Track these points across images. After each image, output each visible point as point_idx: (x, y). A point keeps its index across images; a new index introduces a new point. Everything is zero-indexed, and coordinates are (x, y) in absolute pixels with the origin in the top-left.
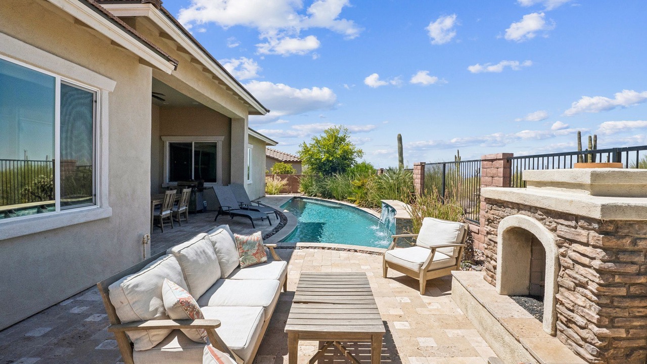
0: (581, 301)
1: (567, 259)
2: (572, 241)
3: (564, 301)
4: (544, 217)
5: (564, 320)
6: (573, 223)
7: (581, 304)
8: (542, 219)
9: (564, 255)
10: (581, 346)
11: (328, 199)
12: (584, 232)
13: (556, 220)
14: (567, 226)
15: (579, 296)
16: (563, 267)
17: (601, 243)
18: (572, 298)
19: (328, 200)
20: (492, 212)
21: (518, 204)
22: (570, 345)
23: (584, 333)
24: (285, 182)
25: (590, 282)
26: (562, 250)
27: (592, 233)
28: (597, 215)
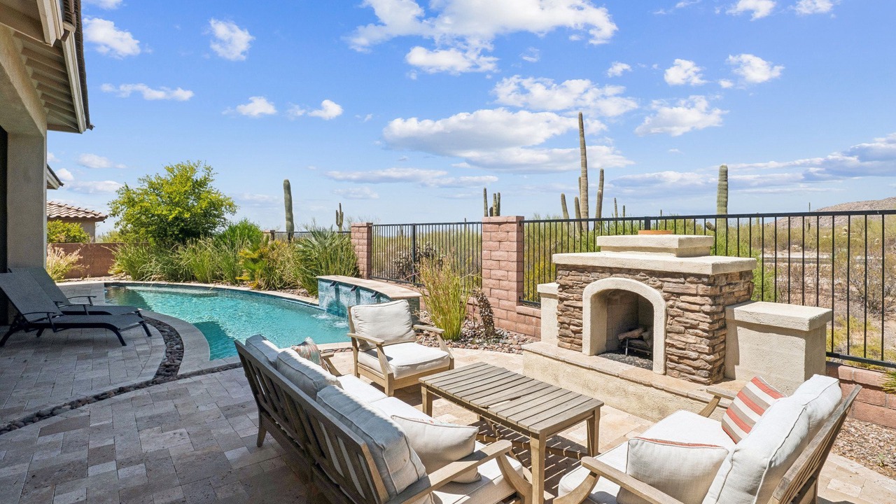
0: (692, 339)
1: (675, 309)
2: (679, 295)
3: (675, 343)
4: (647, 277)
5: (676, 358)
6: (682, 280)
7: (693, 341)
8: (645, 280)
9: (672, 307)
10: (694, 374)
11: (184, 282)
12: (693, 286)
13: (661, 279)
14: (675, 283)
15: (689, 336)
16: (671, 316)
17: (709, 292)
18: (683, 339)
19: (184, 284)
20: (570, 277)
21: (610, 268)
22: (684, 376)
23: (697, 363)
24: (74, 257)
25: (701, 323)
26: (671, 303)
27: (701, 286)
28: (709, 272)
